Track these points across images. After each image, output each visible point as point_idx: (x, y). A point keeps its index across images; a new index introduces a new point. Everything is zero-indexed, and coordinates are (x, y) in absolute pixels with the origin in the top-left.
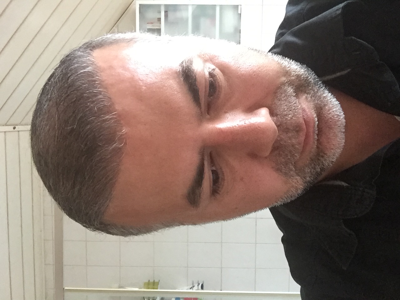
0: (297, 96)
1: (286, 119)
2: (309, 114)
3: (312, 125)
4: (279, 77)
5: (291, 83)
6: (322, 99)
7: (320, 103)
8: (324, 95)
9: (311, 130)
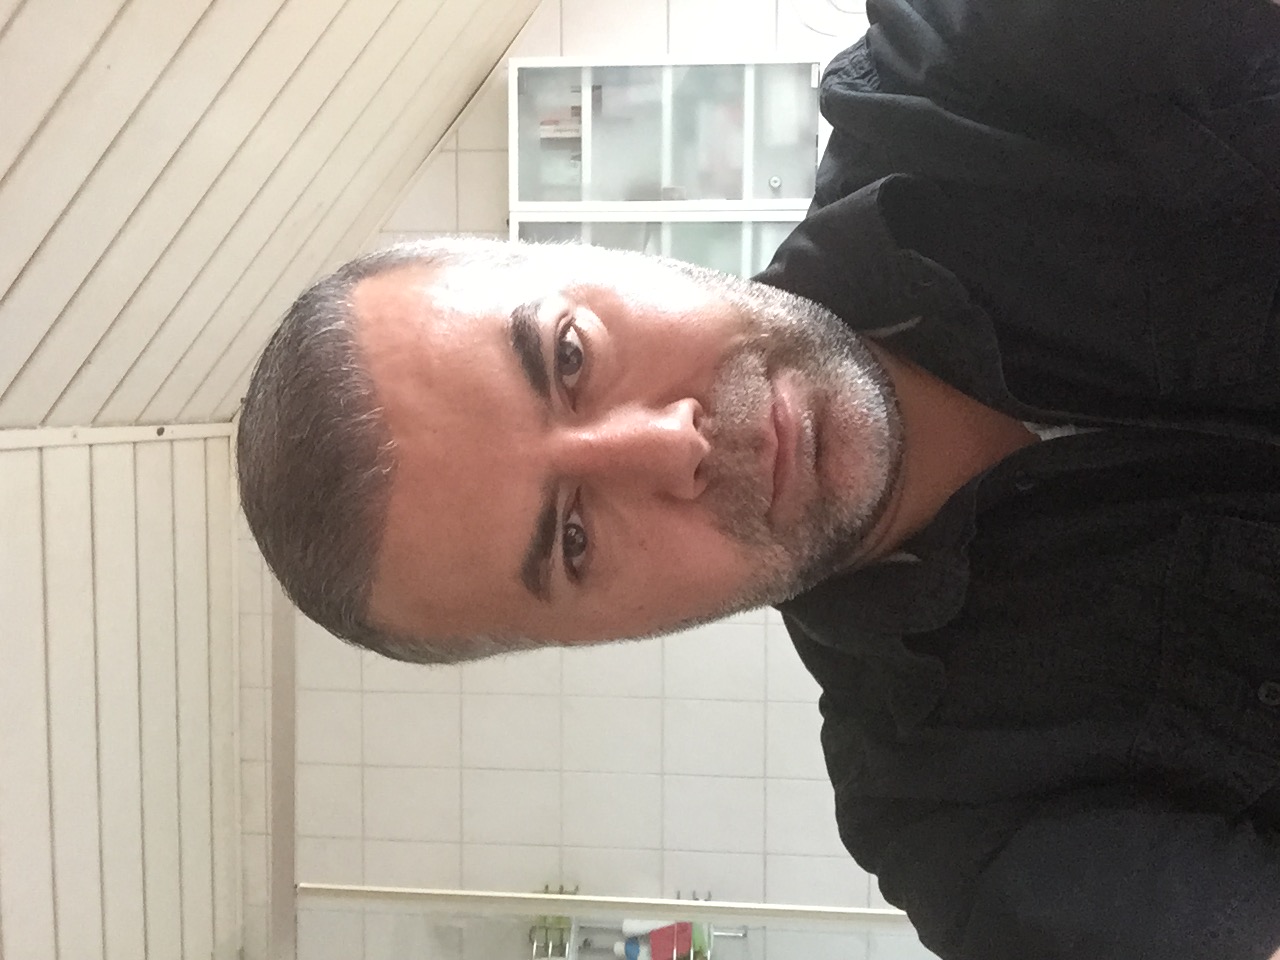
0: (770, 374)
1: (733, 422)
2: (790, 411)
3: (793, 434)
4: (730, 335)
5: (756, 347)
6: (832, 378)
7: (825, 387)
8: (839, 371)
9: (791, 446)
